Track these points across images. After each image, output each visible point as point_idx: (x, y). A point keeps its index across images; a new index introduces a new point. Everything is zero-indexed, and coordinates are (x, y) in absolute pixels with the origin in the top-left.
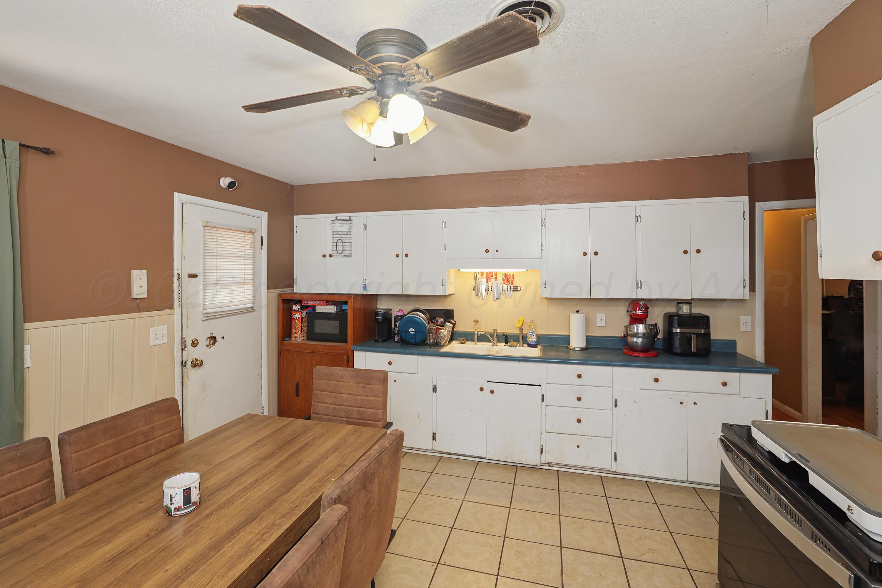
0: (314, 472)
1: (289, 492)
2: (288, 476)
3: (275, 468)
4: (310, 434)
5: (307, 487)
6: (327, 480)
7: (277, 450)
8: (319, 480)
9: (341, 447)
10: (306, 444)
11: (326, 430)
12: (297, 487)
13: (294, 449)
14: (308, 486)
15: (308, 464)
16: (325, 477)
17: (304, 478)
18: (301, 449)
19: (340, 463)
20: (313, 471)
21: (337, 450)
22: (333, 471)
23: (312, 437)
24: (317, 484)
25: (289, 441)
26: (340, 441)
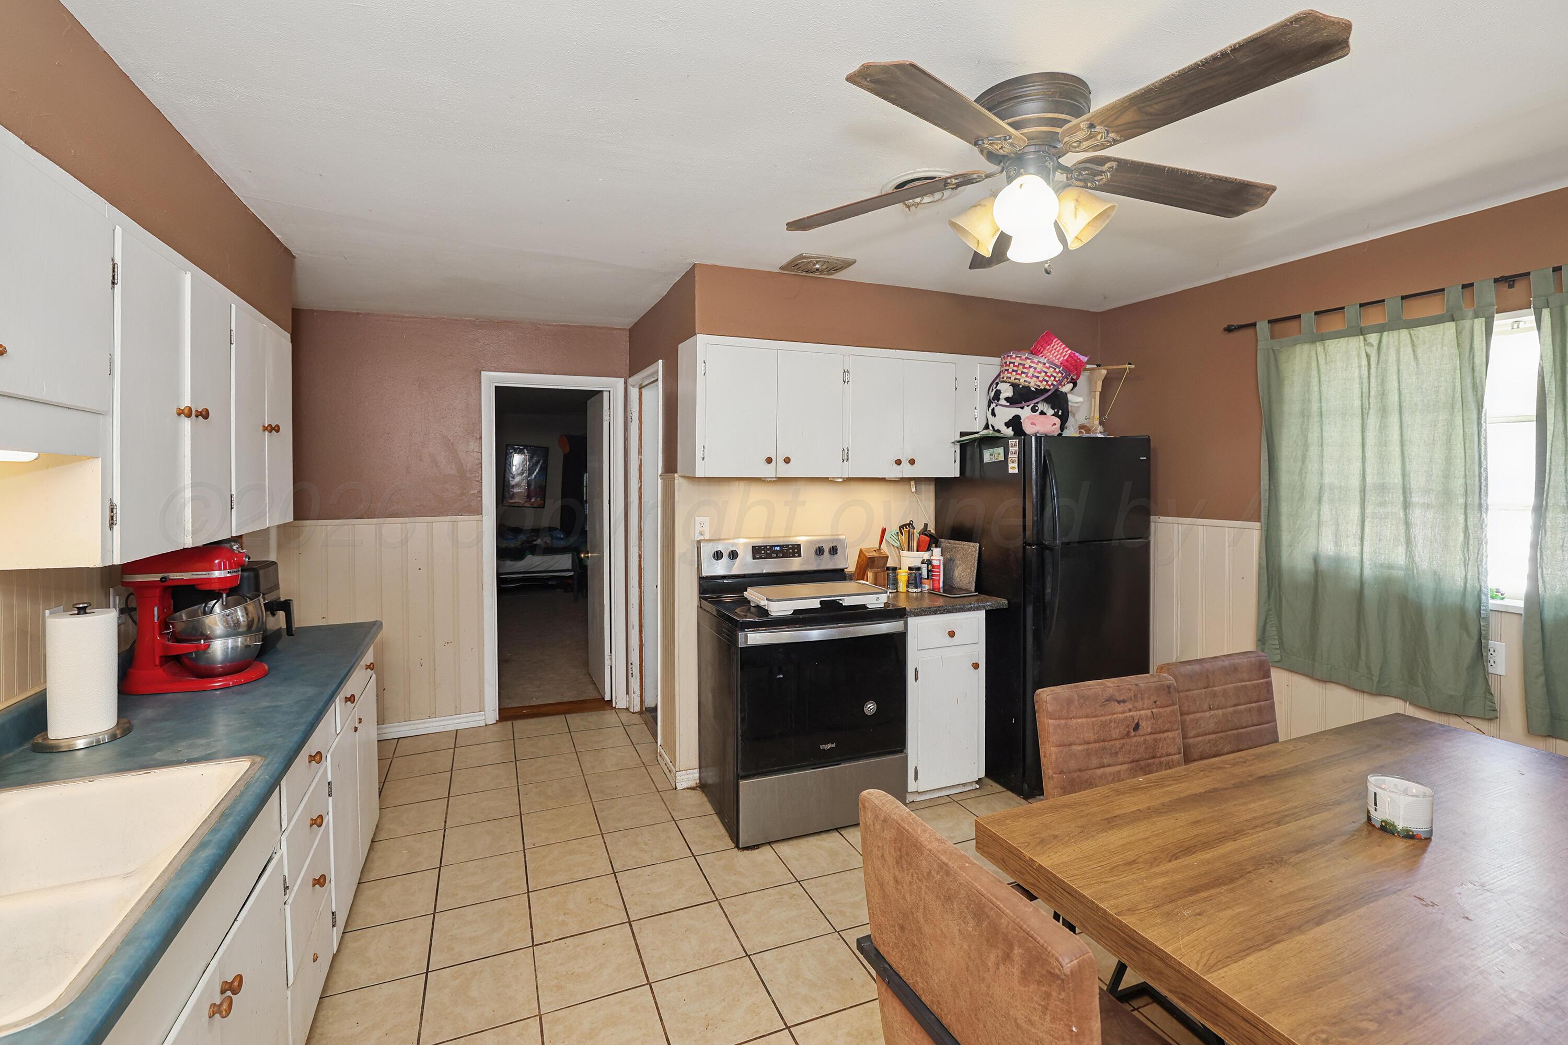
0: (1169, 799)
1: (1214, 789)
2: (1217, 809)
3: (1246, 832)
4: (1160, 881)
5: (1185, 785)
6: (1151, 783)
7: (1250, 872)
8: (1163, 786)
9: (1101, 820)
10: (1176, 859)
11: (1113, 878)
12: (1202, 790)
13: (1208, 855)
14: (1182, 785)
15: (1178, 815)
16: (1151, 786)
17: (1188, 797)
18: (1188, 850)
19: (1119, 795)
20: (1170, 801)
21: (1110, 818)
22: (1137, 789)
23: (1157, 870)
24: (1167, 783)
25: (1220, 885)
26: (1094, 833)
